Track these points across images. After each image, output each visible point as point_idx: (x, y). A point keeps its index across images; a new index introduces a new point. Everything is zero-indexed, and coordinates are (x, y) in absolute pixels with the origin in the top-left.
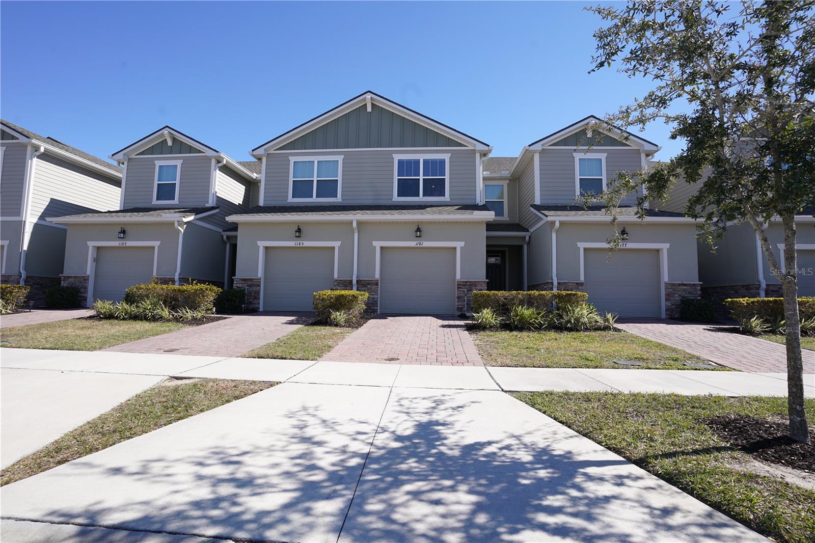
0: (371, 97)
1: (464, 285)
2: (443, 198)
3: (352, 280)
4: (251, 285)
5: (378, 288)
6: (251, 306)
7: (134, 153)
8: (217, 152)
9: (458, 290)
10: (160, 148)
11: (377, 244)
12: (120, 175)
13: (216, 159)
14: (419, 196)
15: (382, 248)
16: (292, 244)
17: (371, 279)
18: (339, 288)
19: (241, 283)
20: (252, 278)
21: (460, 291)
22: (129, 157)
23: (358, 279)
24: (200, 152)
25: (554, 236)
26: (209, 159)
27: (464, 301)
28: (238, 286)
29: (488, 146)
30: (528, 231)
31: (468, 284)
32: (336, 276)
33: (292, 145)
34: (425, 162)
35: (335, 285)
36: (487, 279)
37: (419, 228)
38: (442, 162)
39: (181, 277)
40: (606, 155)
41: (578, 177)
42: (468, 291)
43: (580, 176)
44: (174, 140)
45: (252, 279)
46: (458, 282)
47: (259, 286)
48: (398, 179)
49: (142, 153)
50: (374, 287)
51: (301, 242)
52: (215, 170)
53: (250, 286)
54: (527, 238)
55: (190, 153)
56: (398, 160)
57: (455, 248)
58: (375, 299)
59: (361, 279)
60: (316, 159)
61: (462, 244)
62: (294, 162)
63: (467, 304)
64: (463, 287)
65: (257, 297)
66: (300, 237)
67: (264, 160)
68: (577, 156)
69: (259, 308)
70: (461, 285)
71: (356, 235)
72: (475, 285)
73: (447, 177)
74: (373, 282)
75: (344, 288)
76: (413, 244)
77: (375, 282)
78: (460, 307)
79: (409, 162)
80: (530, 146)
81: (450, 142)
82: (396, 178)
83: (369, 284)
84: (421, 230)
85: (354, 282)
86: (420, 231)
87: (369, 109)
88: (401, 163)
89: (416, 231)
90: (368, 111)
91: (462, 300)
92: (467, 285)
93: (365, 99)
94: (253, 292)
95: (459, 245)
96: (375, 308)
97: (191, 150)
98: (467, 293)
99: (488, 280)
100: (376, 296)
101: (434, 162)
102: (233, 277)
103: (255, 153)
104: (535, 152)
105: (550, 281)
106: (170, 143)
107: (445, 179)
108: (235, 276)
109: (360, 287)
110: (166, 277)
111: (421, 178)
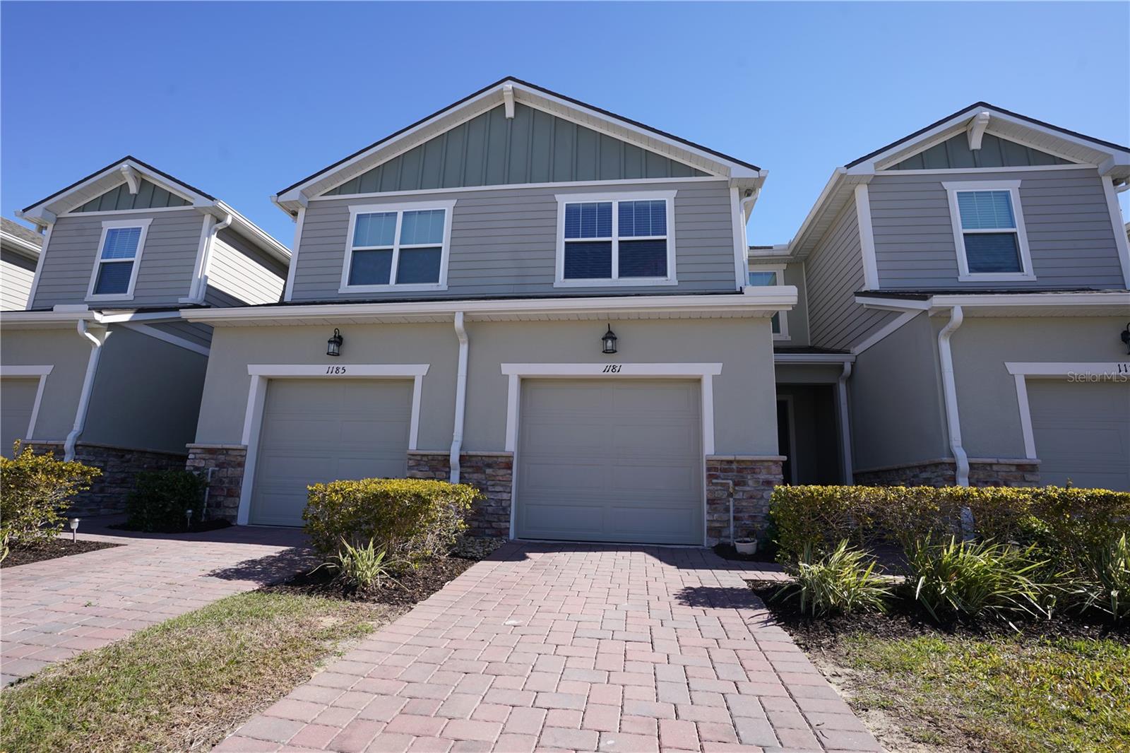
0: (513, 88)
1: (725, 471)
2: (663, 279)
3: (449, 456)
4: (223, 463)
5: (511, 474)
6: (219, 513)
7: (67, 209)
8: (212, 199)
9: (710, 482)
10: (117, 198)
11: (513, 371)
12: (37, 249)
13: (212, 215)
14: (610, 276)
15: (524, 381)
16: (319, 370)
17: (495, 453)
18: (419, 474)
19: (204, 459)
20: (227, 446)
21: (716, 484)
22: (58, 216)
23: (464, 453)
24: (186, 203)
25: (945, 346)
26: (198, 215)
27: (727, 510)
28: (196, 465)
29: (758, 169)
30: (848, 352)
31: (734, 466)
32: (413, 446)
33: (357, 185)
34: (624, 208)
35: (410, 468)
36: (781, 454)
37: (610, 332)
38: (660, 208)
39: (79, 442)
40: (1018, 183)
41: (959, 231)
42: (736, 484)
43: (963, 228)
44: (143, 183)
45: (227, 450)
46: (708, 461)
47: (241, 465)
48: (566, 243)
49: (83, 209)
50: (501, 472)
51: (341, 366)
52: (209, 236)
53: (221, 465)
54: (848, 368)
55: (168, 206)
56: (566, 205)
57: (698, 381)
58: (504, 504)
59: (471, 453)
60: (400, 209)
61: (716, 368)
62: (359, 216)
63: (735, 518)
64: (722, 475)
65: (234, 493)
66: (338, 355)
67: (302, 213)
68: (953, 189)
69: (235, 517)
70: (716, 469)
71: (463, 350)
72: (753, 471)
73: (670, 237)
74: (500, 460)
75: (431, 474)
76: (595, 369)
77: (503, 460)
78: (717, 525)
79: (589, 210)
80: (848, 166)
81: (673, 168)
82: (562, 240)
83: (489, 466)
84: (616, 335)
85: (454, 459)
86: (614, 339)
87: (510, 112)
88: (571, 211)
89: (605, 339)
90: (507, 116)
91: (720, 507)
92: (731, 470)
93: (500, 94)
94: (226, 480)
95: (708, 371)
96: (503, 525)
97: (170, 199)
98: (734, 489)
99: (785, 458)
100: (505, 496)
101: (642, 208)
102: (188, 445)
103: (283, 198)
104: (859, 180)
105: (946, 459)
106: (133, 189)
107: (665, 240)
108: (193, 442)
109: (469, 473)
110: (50, 442)
111: (615, 239)
